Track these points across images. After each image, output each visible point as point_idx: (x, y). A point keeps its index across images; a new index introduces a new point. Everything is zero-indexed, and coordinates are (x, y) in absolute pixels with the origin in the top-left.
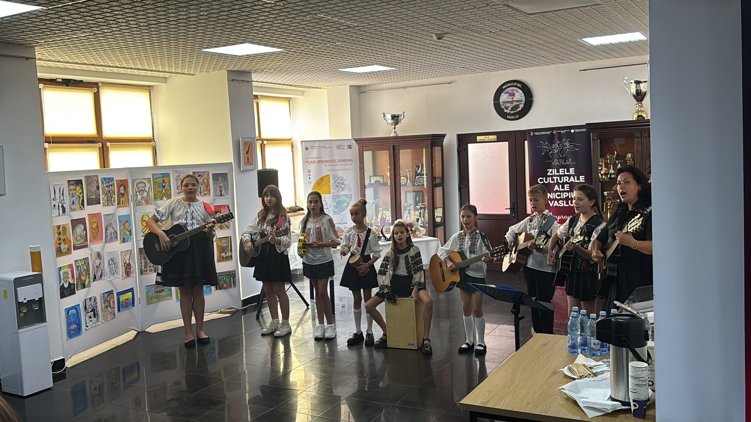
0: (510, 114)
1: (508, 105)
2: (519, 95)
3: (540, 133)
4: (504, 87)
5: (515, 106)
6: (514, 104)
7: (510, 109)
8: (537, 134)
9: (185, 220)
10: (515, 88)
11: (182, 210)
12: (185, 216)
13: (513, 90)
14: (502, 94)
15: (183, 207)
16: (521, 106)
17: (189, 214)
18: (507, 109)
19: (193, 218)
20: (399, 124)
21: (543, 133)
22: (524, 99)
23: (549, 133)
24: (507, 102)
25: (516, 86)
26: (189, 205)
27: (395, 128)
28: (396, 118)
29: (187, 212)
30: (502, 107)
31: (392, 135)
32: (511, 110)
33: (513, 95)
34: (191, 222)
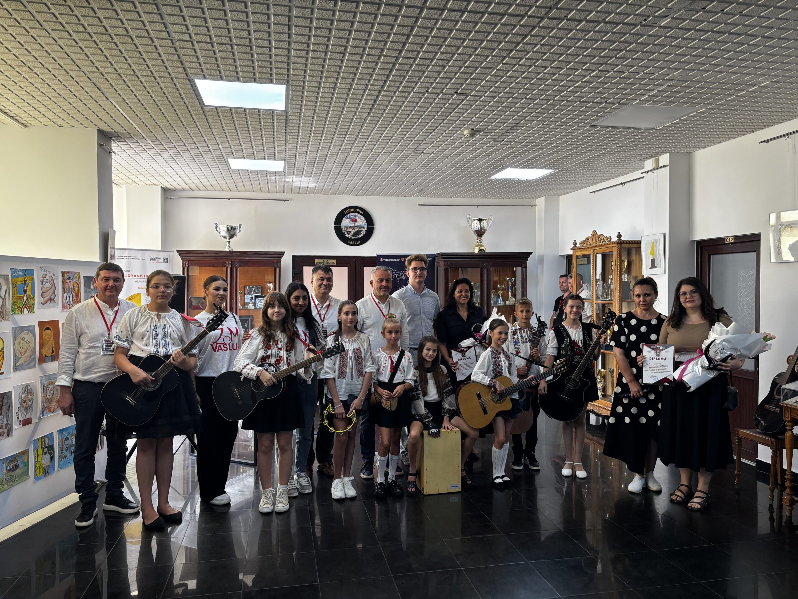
0: (351, 240)
1: (350, 230)
2: (361, 221)
3: (390, 260)
4: (346, 212)
5: (357, 232)
6: (356, 230)
7: (351, 234)
8: (386, 260)
9: (155, 338)
10: (357, 214)
11: (148, 324)
12: (154, 332)
13: (355, 216)
14: (344, 219)
15: (150, 320)
16: (363, 232)
17: (159, 329)
18: (348, 234)
19: (165, 335)
20: (235, 238)
21: (392, 260)
22: (366, 226)
23: (398, 260)
24: (349, 227)
25: (358, 212)
26: (159, 316)
27: (229, 242)
28: (232, 231)
29: (156, 327)
30: (344, 232)
31: (227, 249)
32: (353, 236)
33: (356, 220)
34: (164, 342)
